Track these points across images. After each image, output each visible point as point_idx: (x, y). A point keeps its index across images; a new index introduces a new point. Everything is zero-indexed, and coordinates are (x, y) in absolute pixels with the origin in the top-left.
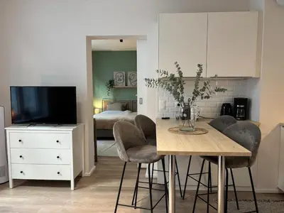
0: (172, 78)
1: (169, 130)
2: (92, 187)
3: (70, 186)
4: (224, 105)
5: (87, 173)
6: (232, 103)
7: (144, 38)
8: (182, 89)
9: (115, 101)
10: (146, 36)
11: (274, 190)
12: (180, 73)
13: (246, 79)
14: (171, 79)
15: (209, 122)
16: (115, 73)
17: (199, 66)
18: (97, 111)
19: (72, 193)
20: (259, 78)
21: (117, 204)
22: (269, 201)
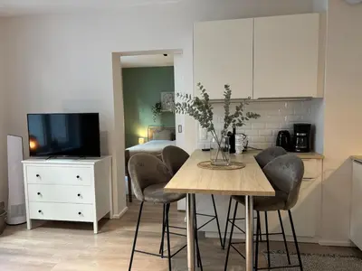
0: (197, 102)
1: (199, 165)
2: (118, 231)
3: (93, 229)
4: (280, 132)
5: (115, 215)
6: (291, 131)
7: (180, 52)
8: (211, 114)
9: (163, 128)
10: (182, 50)
11: (345, 243)
12: (206, 95)
13: (309, 99)
14: (195, 103)
15: (256, 154)
16: (162, 94)
17: (226, 86)
18: (141, 140)
19: (96, 237)
20: (322, 98)
21: (134, 250)
22: (334, 256)
